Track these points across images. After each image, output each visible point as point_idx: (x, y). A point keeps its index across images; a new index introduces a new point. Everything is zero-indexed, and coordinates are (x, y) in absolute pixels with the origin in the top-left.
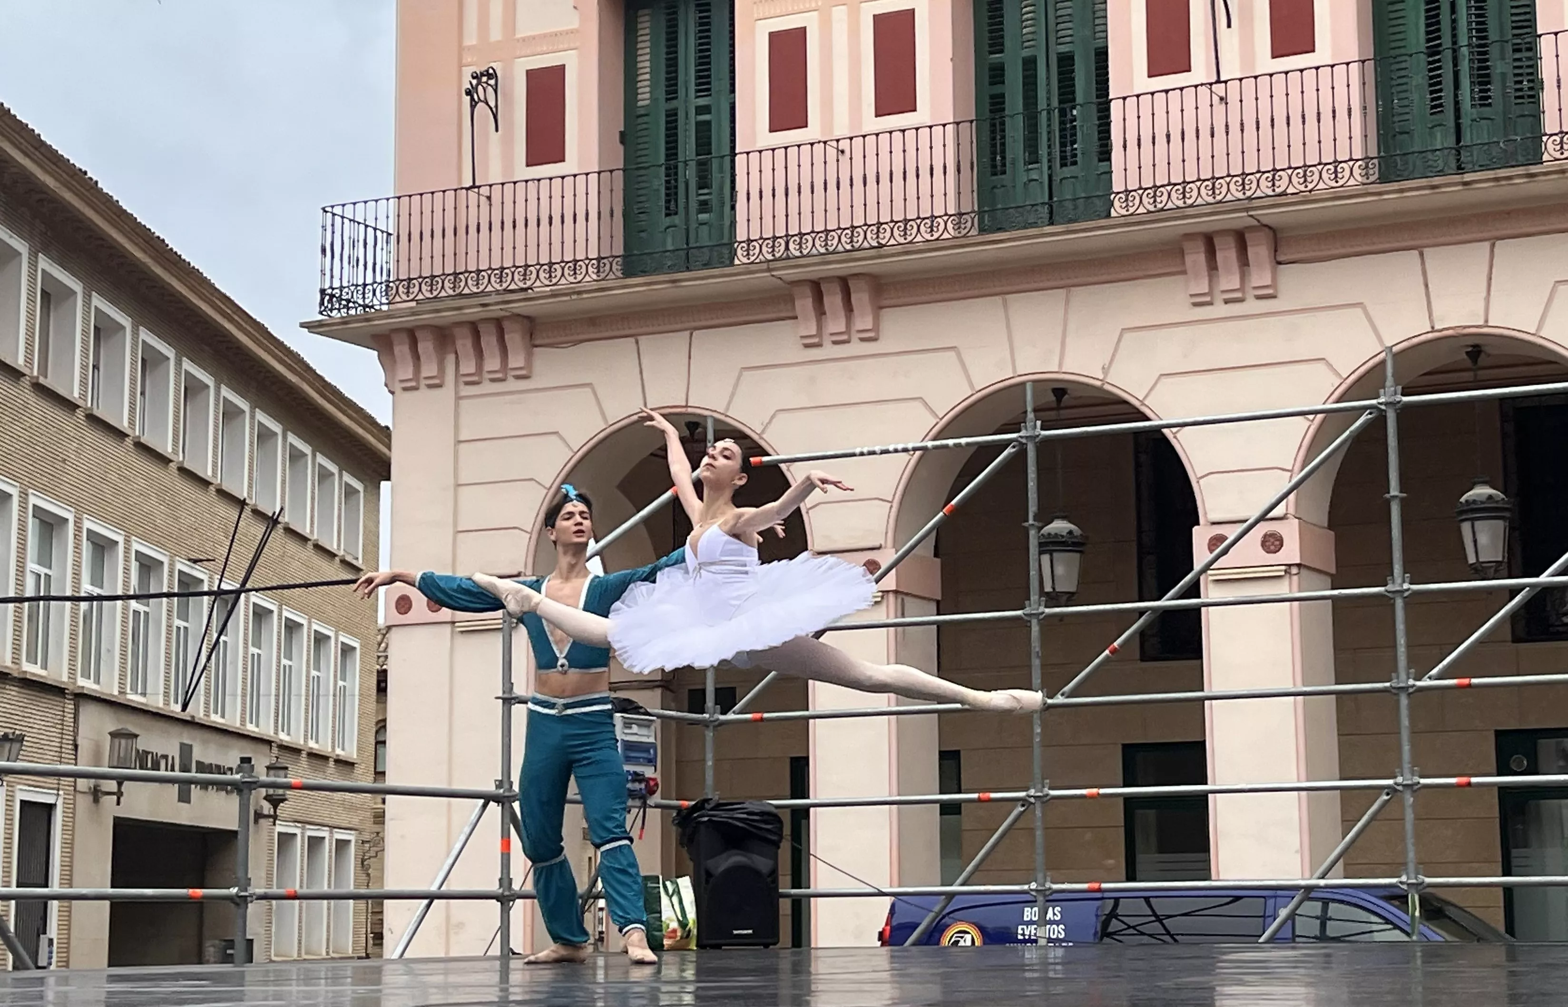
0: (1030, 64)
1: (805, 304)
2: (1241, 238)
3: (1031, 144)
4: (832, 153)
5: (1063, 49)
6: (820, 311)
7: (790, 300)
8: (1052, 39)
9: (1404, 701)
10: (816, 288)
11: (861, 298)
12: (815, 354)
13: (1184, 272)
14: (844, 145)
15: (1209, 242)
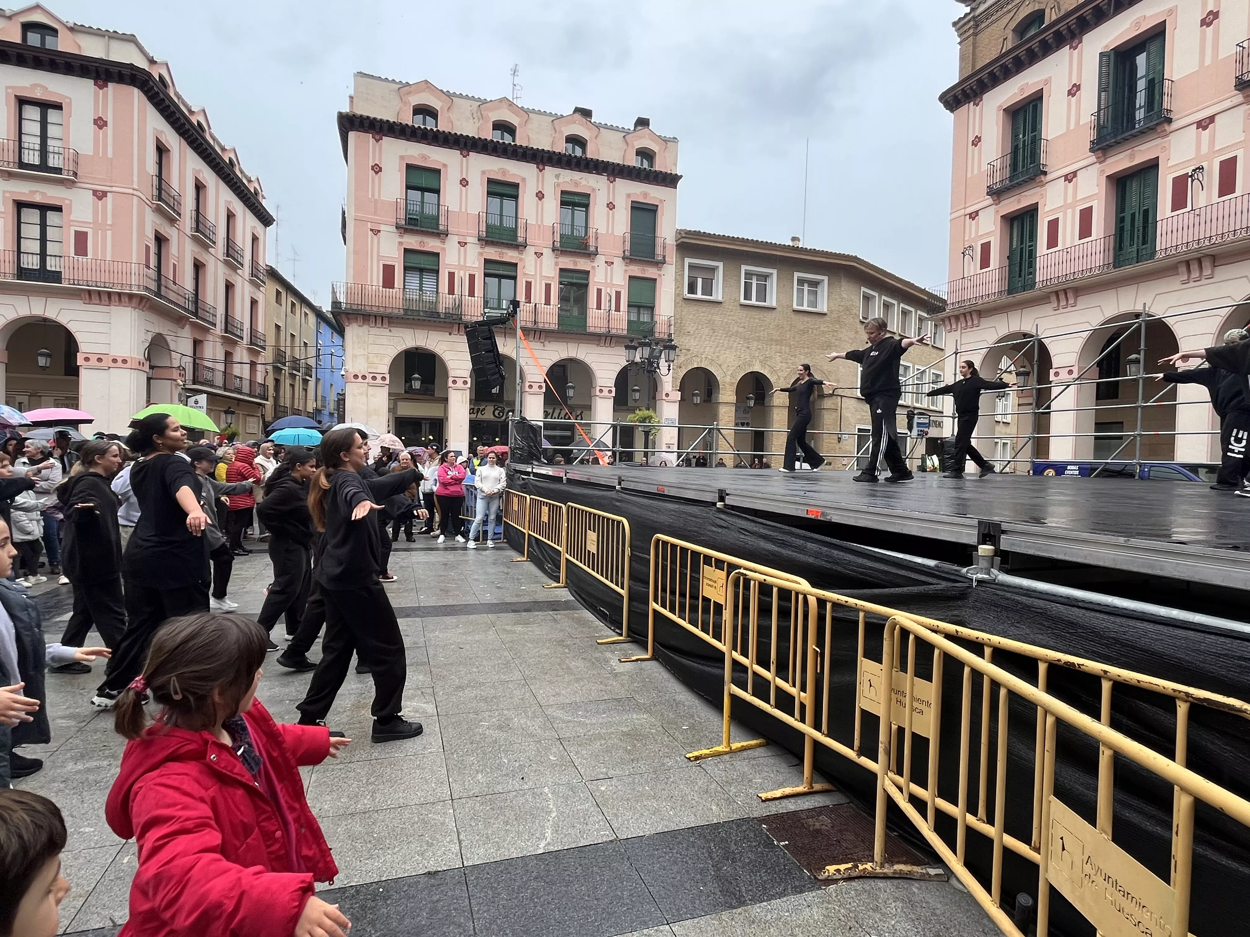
0: (1133, 215)
1: (1053, 298)
2: (1199, 261)
3: (1132, 239)
4: (1065, 253)
5: (1145, 208)
6: (1058, 300)
7: (1049, 297)
8: (1141, 204)
9: (1140, 409)
10: (1057, 293)
11: (1070, 295)
12: (1057, 312)
13: (1178, 274)
14: (1069, 250)
15: (1188, 263)
